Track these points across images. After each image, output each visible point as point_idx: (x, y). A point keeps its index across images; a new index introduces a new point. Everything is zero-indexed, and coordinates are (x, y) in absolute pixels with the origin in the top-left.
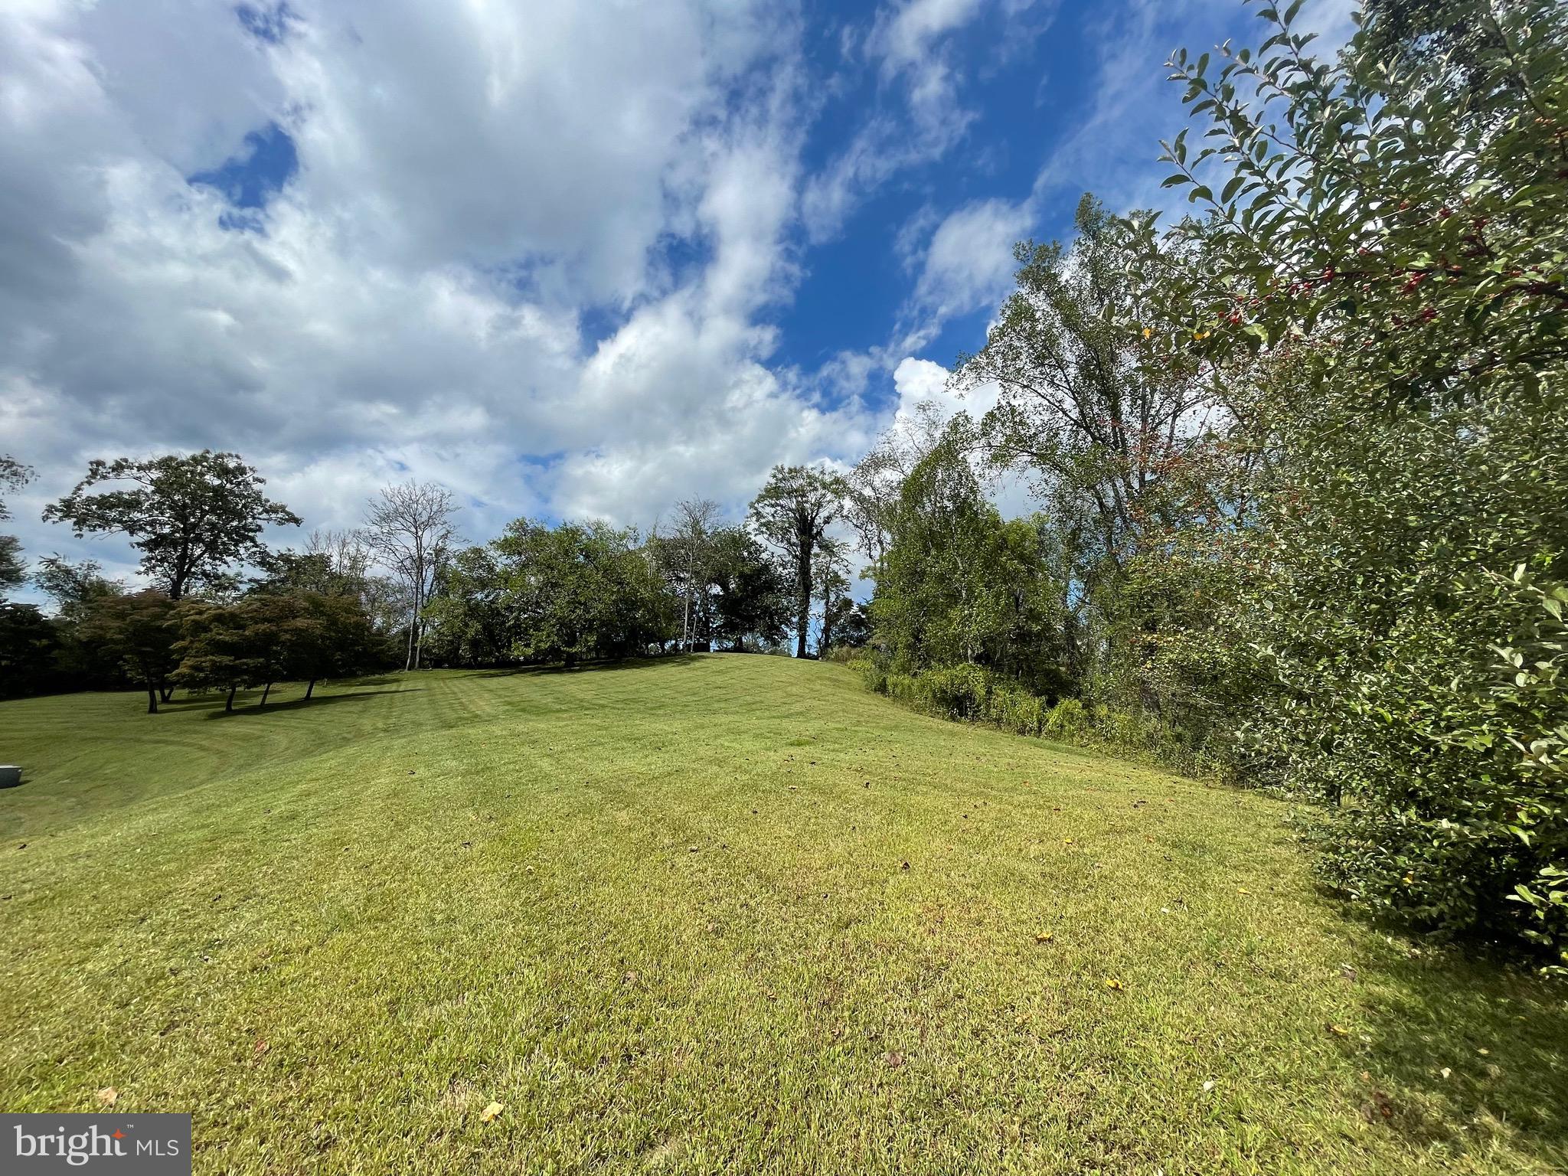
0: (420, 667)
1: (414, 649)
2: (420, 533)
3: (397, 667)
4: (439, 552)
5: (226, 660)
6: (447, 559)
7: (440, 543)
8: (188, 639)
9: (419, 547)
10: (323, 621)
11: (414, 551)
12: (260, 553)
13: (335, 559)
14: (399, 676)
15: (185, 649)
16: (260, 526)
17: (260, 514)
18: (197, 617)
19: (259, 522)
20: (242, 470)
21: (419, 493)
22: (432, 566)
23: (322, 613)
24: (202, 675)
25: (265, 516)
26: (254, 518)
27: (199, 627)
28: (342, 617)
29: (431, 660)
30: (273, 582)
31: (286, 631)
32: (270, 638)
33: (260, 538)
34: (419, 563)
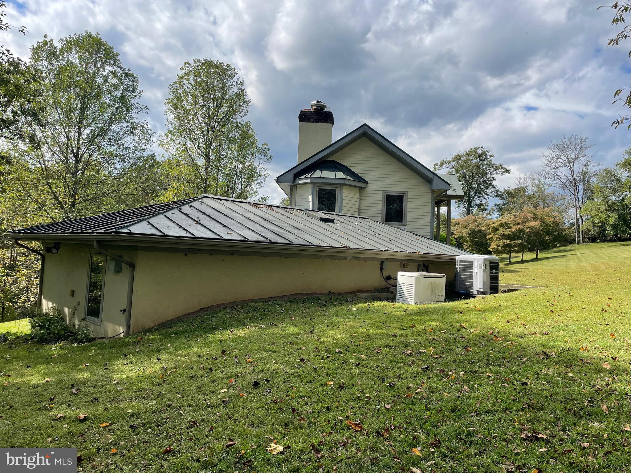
0: (583, 242)
1: (579, 232)
2: (572, 165)
3: (571, 243)
4: (584, 174)
5: (508, 241)
6: (590, 177)
7: (584, 169)
8: (492, 234)
9: (572, 173)
10: (538, 222)
11: (570, 177)
12: (495, 190)
13: (530, 188)
14: (573, 248)
15: (492, 238)
16: (494, 178)
17: (493, 172)
18: (493, 225)
19: (493, 176)
20: (484, 153)
21: (568, 142)
22: (582, 184)
23: (538, 218)
24: (500, 248)
25: (495, 172)
26: (491, 174)
27: (496, 230)
28: (547, 219)
29: (589, 238)
30: (504, 205)
31: (527, 228)
32: (521, 231)
33: (494, 183)
34: (574, 183)
